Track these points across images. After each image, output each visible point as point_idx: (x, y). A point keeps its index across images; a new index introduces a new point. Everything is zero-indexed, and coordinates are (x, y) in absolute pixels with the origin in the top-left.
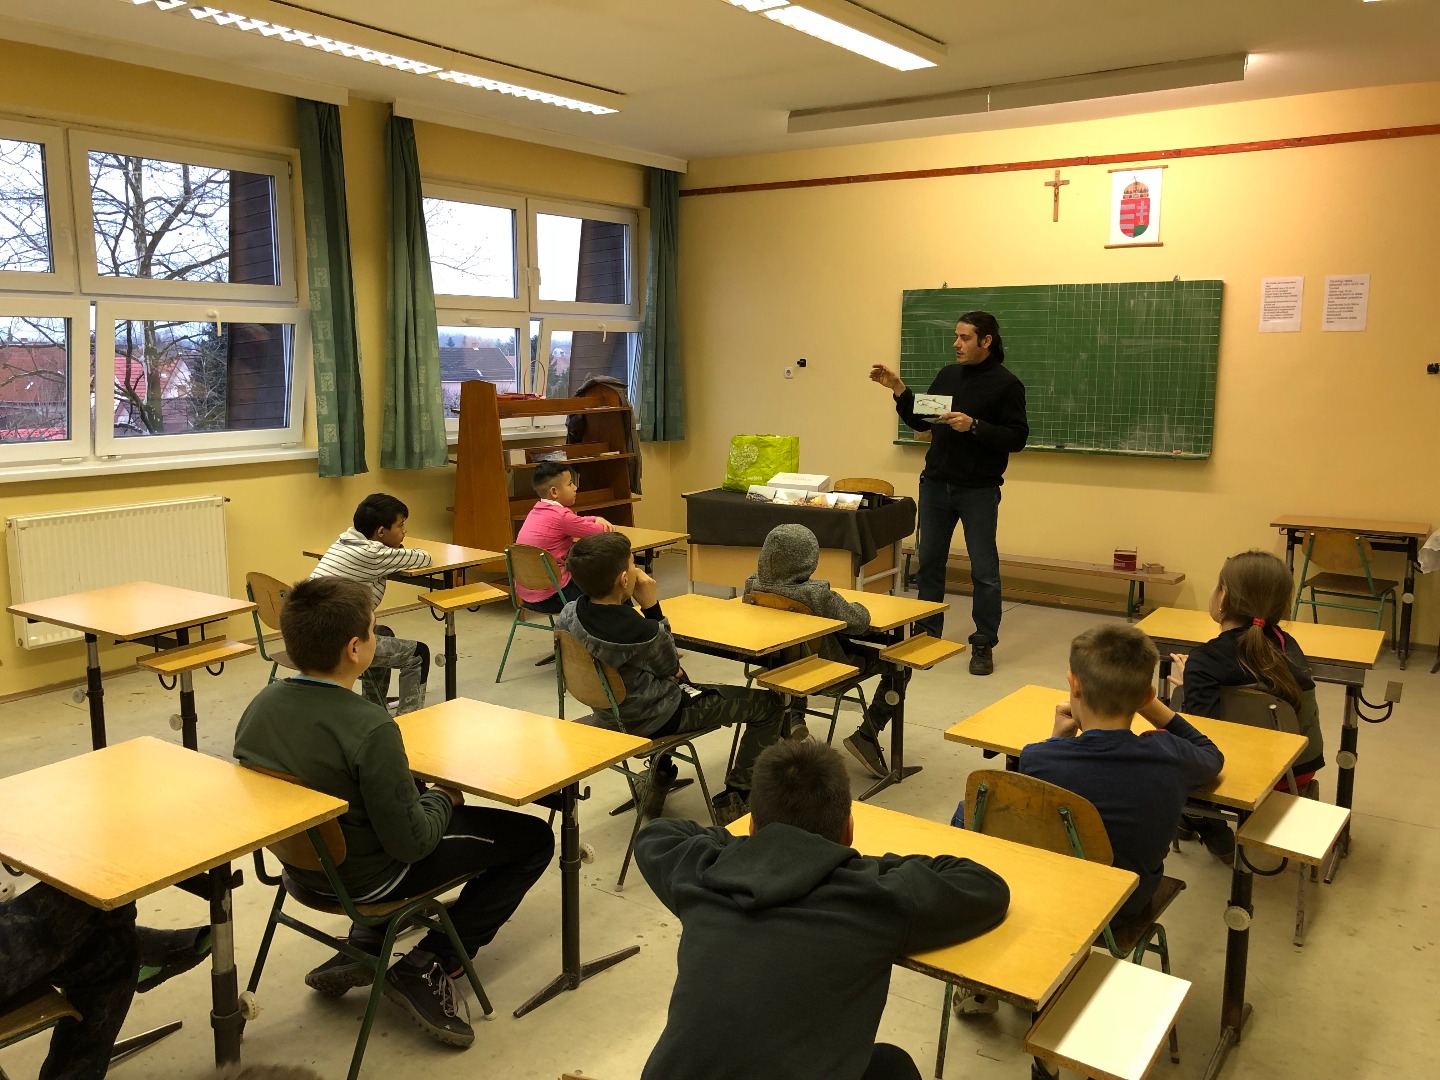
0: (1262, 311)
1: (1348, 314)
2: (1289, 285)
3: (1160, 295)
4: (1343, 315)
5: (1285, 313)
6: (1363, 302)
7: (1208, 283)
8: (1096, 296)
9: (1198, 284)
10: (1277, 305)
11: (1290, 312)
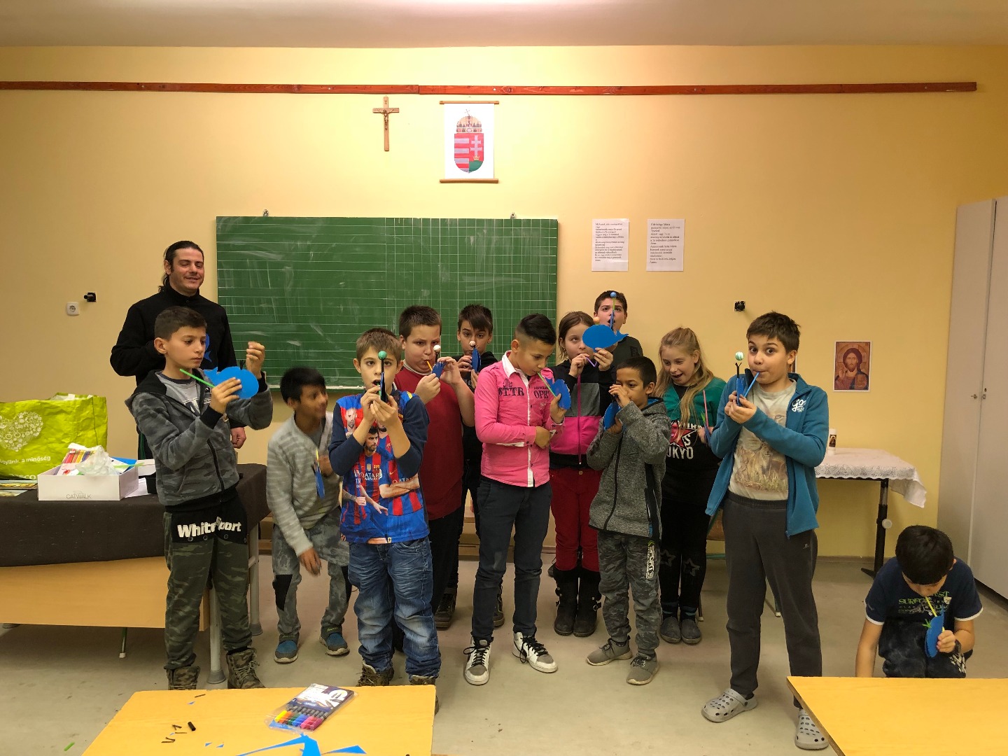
0: (594, 251)
1: (668, 256)
2: (617, 227)
3: (500, 232)
4: (665, 256)
5: (615, 253)
6: (680, 244)
7: (545, 222)
8: (435, 231)
9: (536, 222)
10: (607, 245)
11: (618, 252)
